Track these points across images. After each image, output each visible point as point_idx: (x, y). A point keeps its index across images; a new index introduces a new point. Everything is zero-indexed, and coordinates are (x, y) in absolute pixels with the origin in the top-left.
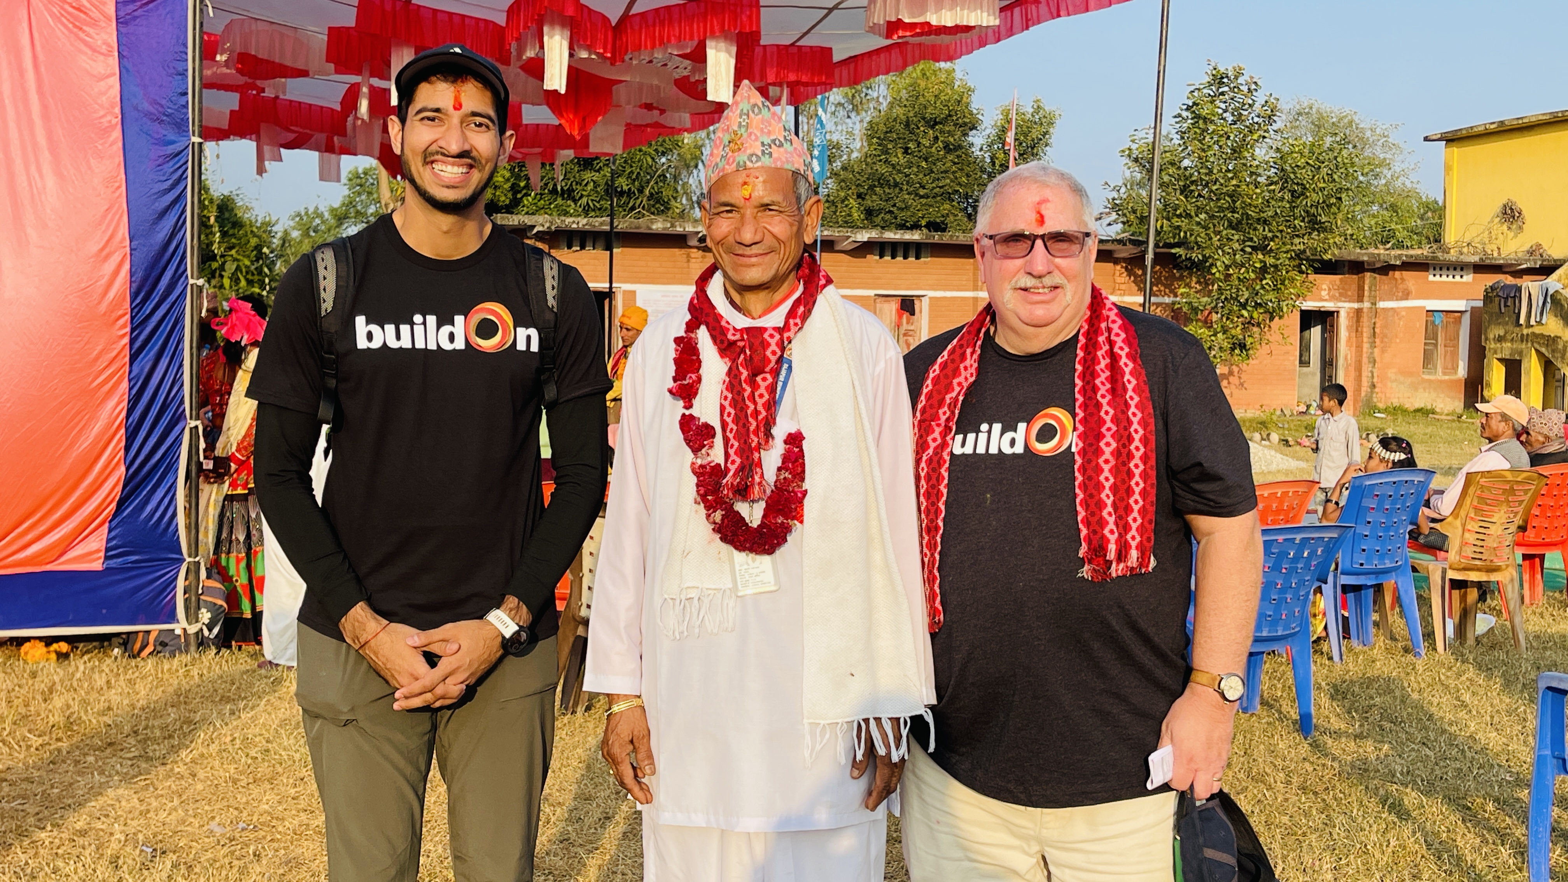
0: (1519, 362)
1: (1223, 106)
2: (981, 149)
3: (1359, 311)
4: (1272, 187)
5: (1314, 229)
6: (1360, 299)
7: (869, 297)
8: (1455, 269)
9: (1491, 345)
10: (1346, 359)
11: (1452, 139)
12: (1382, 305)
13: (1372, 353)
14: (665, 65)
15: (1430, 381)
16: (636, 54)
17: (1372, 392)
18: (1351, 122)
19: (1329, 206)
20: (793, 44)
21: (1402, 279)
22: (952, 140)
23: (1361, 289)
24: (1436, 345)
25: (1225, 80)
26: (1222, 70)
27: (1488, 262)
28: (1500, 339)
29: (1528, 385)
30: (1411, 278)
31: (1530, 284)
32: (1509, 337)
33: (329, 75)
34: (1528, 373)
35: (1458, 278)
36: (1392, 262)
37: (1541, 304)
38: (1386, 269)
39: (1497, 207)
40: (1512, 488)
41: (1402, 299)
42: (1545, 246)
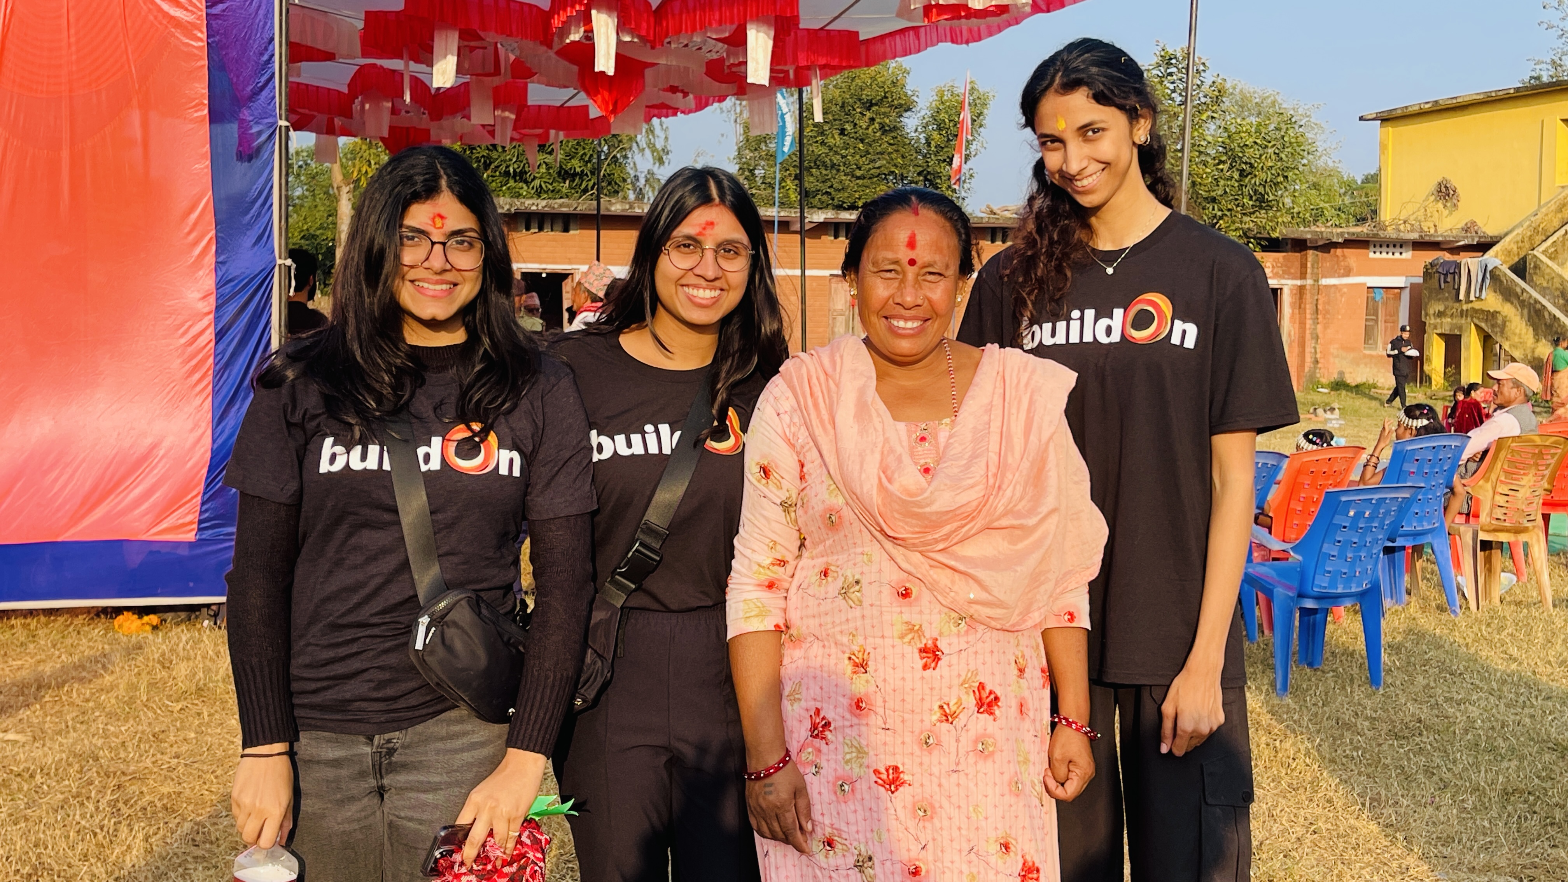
0: (1458, 338)
1: (1172, 87)
2: (916, 130)
3: (1302, 289)
4: (1221, 167)
5: (1261, 208)
6: (1303, 276)
7: (824, 277)
8: (1394, 246)
9: (1431, 321)
10: (1290, 335)
11: (1387, 119)
12: (1324, 282)
13: (1315, 329)
14: (700, 49)
15: (1371, 356)
16: (675, 38)
17: (1315, 368)
18: (1273, 103)
19: (1277, 184)
20: (822, 29)
21: (1344, 256)
22: (887, 121)
23: (1304, 266)
24: (1376, 321)
25: (1174, 61)
26: (1171, 51)
27: (1427, 239)
28: (1440, 314)
29: (1468, 359)
30: (1352, 255)
31: (1469, 260)
32: (1449, 313)
33: (355, 58)
34: (1468, 348)
35: (1397, 255)
36: (1335, 240)
37: (1480, 280)
38: (1328, 246)
39: (1432, 186)
40: (1541, 452)
41: (1343, 276)
42: (1480, 223)
